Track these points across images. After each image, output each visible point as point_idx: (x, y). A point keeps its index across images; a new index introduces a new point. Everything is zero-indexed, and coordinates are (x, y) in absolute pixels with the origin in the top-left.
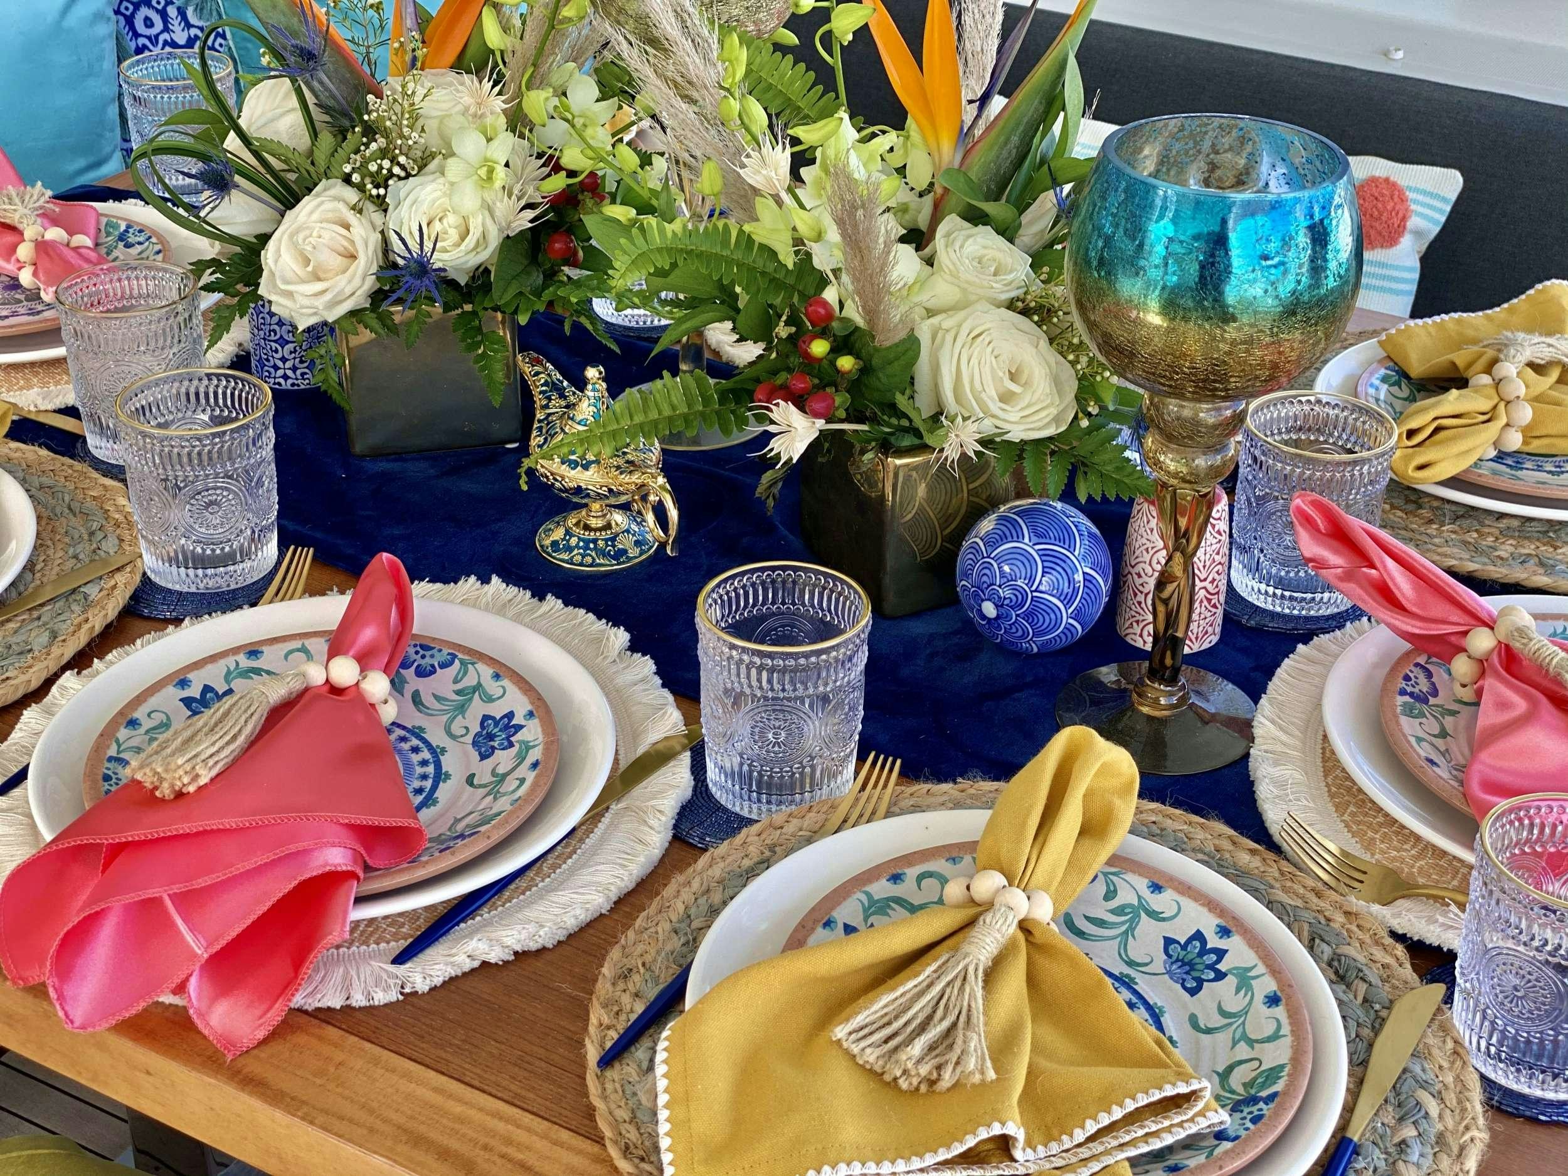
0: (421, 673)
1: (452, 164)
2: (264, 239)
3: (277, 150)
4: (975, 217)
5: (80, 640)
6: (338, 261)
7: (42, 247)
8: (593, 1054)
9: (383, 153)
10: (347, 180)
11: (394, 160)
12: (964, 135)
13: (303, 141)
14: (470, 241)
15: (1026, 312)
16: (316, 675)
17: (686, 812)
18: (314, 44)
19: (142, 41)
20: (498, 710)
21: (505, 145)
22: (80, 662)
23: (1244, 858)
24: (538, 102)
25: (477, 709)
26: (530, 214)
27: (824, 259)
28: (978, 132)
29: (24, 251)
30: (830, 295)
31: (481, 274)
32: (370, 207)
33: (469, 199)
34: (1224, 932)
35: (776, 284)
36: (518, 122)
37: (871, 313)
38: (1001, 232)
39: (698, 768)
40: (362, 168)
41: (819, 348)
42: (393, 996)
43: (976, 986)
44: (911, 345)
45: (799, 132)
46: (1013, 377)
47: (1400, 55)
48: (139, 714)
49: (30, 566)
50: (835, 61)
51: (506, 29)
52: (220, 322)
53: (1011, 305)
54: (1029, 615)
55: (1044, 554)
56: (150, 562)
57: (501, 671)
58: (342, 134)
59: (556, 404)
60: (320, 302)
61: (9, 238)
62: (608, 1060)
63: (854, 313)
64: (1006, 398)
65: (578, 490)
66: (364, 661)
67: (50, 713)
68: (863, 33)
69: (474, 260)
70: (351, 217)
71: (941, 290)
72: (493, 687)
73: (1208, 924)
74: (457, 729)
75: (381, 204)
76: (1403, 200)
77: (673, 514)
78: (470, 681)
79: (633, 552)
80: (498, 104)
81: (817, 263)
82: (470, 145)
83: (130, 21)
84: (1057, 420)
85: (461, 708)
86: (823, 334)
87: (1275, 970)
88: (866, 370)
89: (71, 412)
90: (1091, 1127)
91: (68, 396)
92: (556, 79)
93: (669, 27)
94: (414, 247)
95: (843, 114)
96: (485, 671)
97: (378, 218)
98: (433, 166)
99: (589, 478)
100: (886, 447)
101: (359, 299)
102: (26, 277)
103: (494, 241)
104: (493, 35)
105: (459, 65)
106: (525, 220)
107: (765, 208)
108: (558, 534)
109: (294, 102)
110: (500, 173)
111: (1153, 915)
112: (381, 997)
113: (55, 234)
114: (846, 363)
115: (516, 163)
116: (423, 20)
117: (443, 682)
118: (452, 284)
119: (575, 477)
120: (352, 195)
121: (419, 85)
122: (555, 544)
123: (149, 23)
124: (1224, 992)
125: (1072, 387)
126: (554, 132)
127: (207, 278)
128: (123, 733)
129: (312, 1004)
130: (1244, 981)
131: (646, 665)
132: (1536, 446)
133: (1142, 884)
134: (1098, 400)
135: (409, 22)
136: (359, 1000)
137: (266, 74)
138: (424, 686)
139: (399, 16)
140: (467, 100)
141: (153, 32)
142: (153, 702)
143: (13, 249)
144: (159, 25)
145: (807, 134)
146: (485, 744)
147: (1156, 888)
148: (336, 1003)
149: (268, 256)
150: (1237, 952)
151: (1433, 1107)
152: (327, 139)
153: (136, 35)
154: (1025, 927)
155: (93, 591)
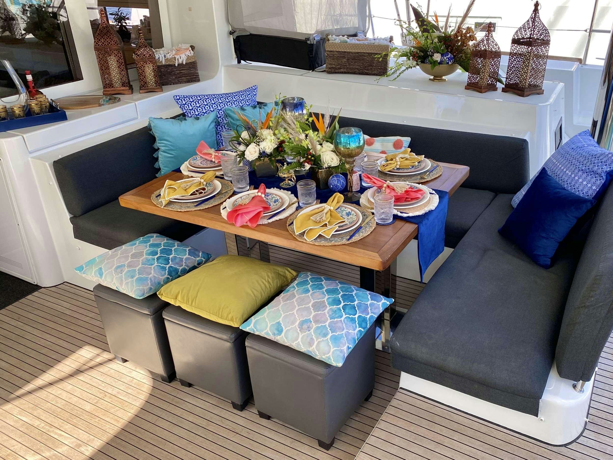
0: (267, 196)
1: (267, 140)
2: (245, 151)
3: (245, 139)
4: (327, 141)
5: (228, 196)
6: (254, 153)
7: (215, 155)
8: (287, 225)
9: (259, 139)
10: (255, 143)
11: (260, 140)
12: (325, 132)
13: (249, 139)
14: (270, 149)
15: (333, 152)
16: (257, 194)
17: (297, 207)
18: (250, 127)
19: (219, 131)
20: (276, 199)
21: (273, 137)
22: (229, 198)
23: (357, 207)
24: (277, 132)
25: (274, 199)
26: (277, 145)
27: (310, 147)
28: (327, 131)
29: (213, 156)
30: (311, 151)
31: (271, 153)
32: (257, 146)
33: (269, 144)
34: (352, 211)
35: (305, 150)
36: (274, 134)
37: (315, 152)
38: (331, 143)
39: (299, 204)
40: (256, 141)
41: (310, 157)
42: (267, 223)
43: (325, 214)
44: (320, 155)
45: (305, 132)
46: (332, 159)
47: (405, 122)
48: (237, 201)
49: (221, 190)
50: (310, 124)
51: (272, 123)
52: (240, 162)
53: (332, 151)
54: (336, 187)
55: (337, 179)
56: (235, 189)
57: (276, 195)
58: (253, 137)
59: (281, 168)
60: (252, 157)
61: (211, 155)
62: (289, 225)
63: (313, 153)
64: (332, 162)
65: (284, 177)
66: (262, 193)
67: (226, 203)
68: (313, 121)
69: (270, 151)
70: (255, 147)
71: (324, 150)
72: (275, 197)
73: (350, 210)
74: (272, 201)
75: (259, 145)
76: (402, 142)
77: (295, 178)
78: (273, 196)
79: (291, 185)
80: (272, 132)
81: (309, 148)
82: (269, 137)
83: (217, 128)
84: (337, 164)
85: (272, 199)
86: (310, 155)
87: (356, 213)
88: (315, 159)
89: (223, 175)
90: (335, 224)
91: (222, 173)
92: (279, 129)
93: (290, 122)
94: (263, 150)
95: (311, 130)
96: (275, 195)
97: (258, 147)
98: (265, 140)
99: (286, 176)
100: (319, 169)
101: (257, 157)
102: (213, 160)
103: (273, 149)
104: (271, 124)
105: (267, 128)
106: (276, 146)
107: (303, 142)
108: (282, 184)
109: (248, 134)
110: (273, 140)
111: (345, 211)
112: (266, 223)
113: (217, 154)
114: (313, 158)
115: (274, 139)
116: (262, 123)
117: (270, 197)
118: (268, 155)
119: (284, 176)
120: (255, 144)
121: (262, 131)
122: (282, 185)
123: (220, 128)
124: (351, 216)
125: (339, 160)
126: (279, 136)
127: (238, 156)
128: (236, 202)
129: (259, 224)
130: (353, 215)
131: (293, 195)
132: (401, 167)
133: (344, 208)
134: (342, 161)
135: (261, 123)
136: (264, 223)
137: (244, 131)
138: (268, 197)
139: (260, 123)
140: (268, 132)
141: (220, 130)
142: (238, 200)
143: (211, 156)
144: (221, 129)
145: (307, 132)
146: (275, 202)
147: (345, 208)
148: (261, 224)
149: (246, 153)
150: (353, 212)
151: (371, 224)
152: (252, 138)
153: (218, 130)
154: (330, 210)
155: (229, 192)
